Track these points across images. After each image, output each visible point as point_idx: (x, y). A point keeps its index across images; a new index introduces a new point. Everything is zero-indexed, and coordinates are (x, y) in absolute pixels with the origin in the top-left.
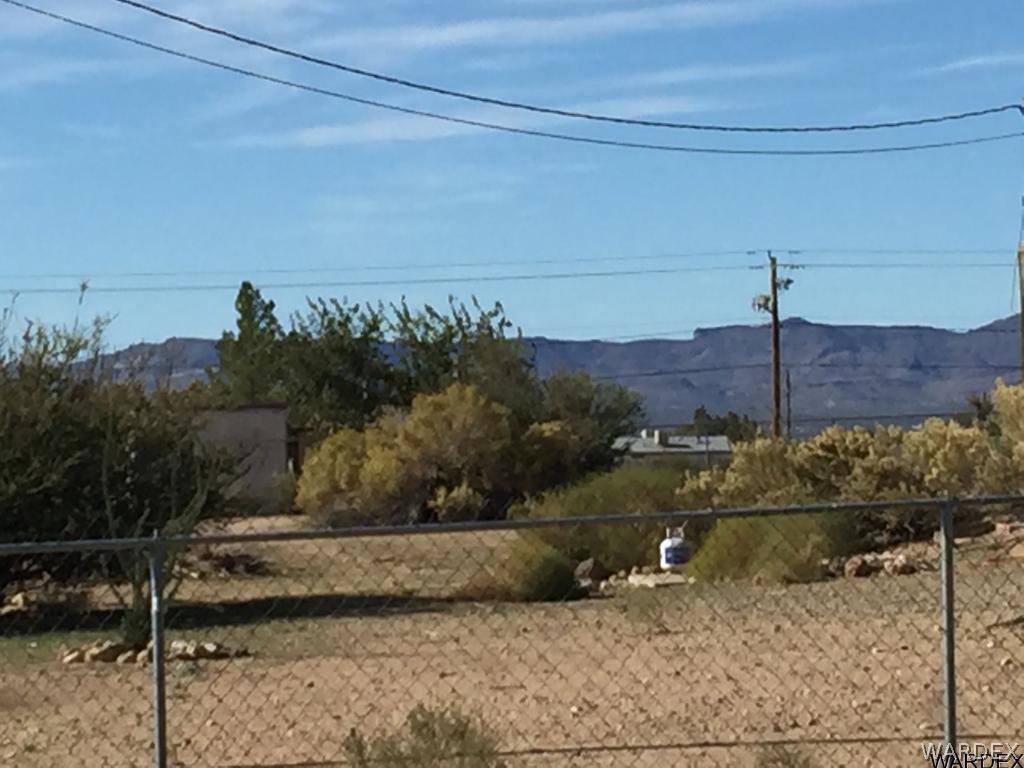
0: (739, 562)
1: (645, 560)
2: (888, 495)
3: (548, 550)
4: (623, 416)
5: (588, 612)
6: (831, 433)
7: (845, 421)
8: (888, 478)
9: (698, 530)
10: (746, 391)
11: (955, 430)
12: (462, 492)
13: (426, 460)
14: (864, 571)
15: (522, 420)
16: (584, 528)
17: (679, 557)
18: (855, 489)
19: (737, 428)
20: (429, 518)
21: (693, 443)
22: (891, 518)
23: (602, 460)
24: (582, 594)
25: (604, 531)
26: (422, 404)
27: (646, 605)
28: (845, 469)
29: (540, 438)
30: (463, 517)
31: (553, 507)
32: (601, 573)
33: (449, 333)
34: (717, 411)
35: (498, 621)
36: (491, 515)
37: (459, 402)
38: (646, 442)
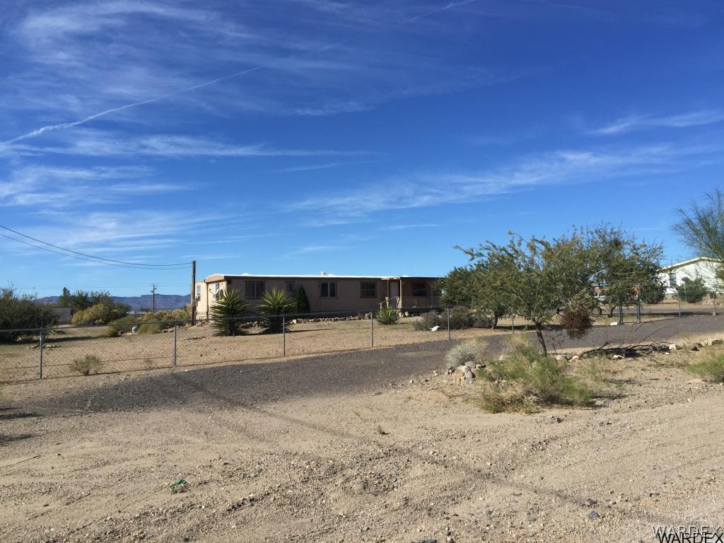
0: (145, 330)
2: (170, 321)
3: (114, 330)
4: (128, 309)
5: (120, 339)
6: (161, 311)
7: (163, 309)
8: (169, 318)
10: (149, 304)
11: (180, 310)
12: (100, 320)
13: (94, 315)
14: (165, 332)
15: (111, 309)
16: (120, 326)
18: (164, 320)
19: (147, 310)
20: (94, 325)
21: (140, 313)
22: (170, 324)
23: (124, 315)
24: (119, 336)
25: (123, 326)
26: (94, 307)
27: (129, 338)
28: (163, 316)
29: (114, 312)
30: (100, 324)
31: (115, 323)
32: (122, 333)
33: (100, 296)
34: (144, 308)
35: (105, 340)
36: (105, 323)
37: (100, 307)
38: (132, 312)
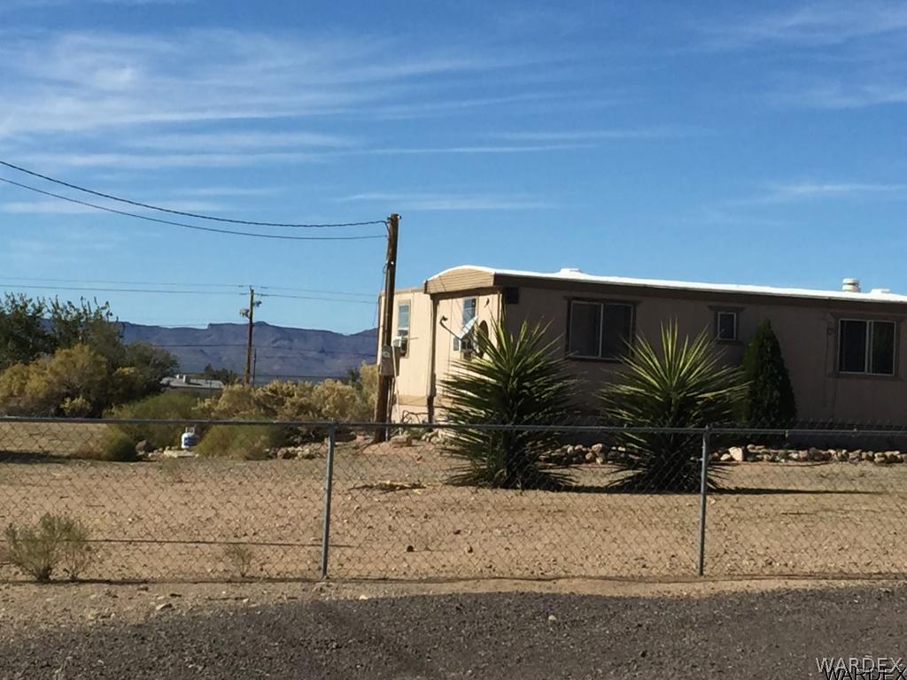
0: (223, 447)
1: (173, 443)
2: (303, 418)
3: (122, 435)
4: (167, 366)
5: (141, 468)
6: (275, 383)
7: (282, 377)
8: (303, 408)
9: (202, 430)
10: (233, 357)
11: (339, 385)
12: (79, 401)
13: (62, 383)
14: (287, 456)
15: (114, 365)
16: (143, 424)
17: (192, 442)
18: (286, 414)
19: (227, 378)
20: (60, 414)
21: (203, 383)
22: (303, 429)
23: (155, 389)
24: (139, 459)
25: (152, 427)
26: (60, 355)
27: (173, 467)
28: (281, 402)
29: (123, 376)
30: (77, 415)
31: (126, 412)
32: (149, 449)
33: (79, 316)
34: (216, 367)
35: (93, 470)
36: (94, 414)
37: (81, 355)
38: (178, 381)
